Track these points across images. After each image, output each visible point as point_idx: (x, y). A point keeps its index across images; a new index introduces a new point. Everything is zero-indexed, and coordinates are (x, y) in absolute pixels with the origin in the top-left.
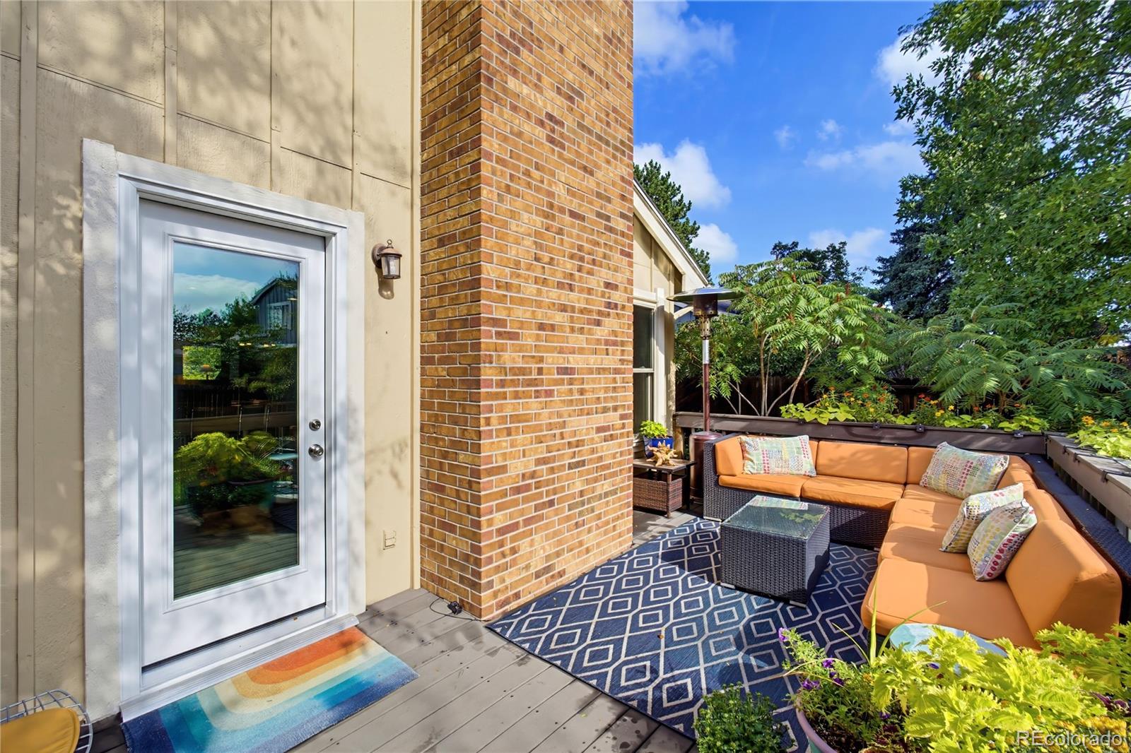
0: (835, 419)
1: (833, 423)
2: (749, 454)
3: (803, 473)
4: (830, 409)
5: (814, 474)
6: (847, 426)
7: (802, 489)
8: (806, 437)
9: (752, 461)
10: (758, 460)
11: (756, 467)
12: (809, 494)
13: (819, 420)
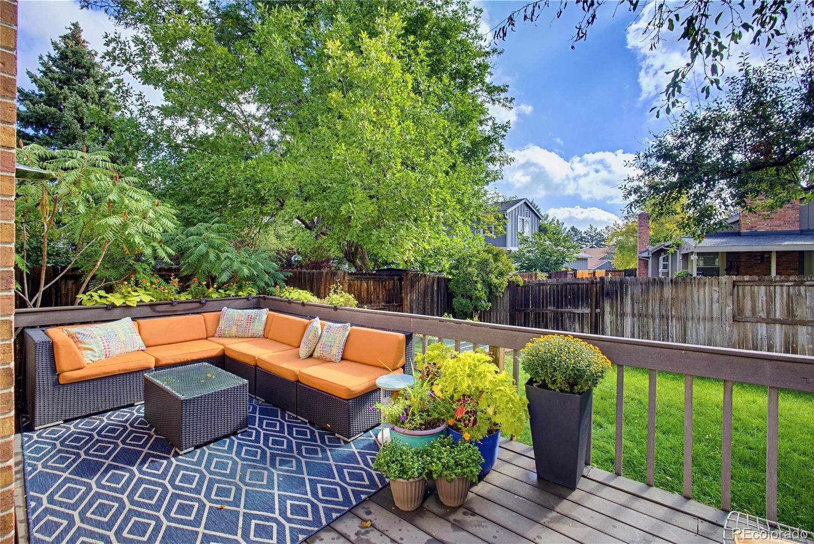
0: (141, 301)
1: (141, 304)
2: (84, 343)
3: (137, 349)
4: (134, 293)
5: (144, 348)
6: (152, 305)
7: (157, 360)
8: (129, 319)
9: (91, 350)
10: (98, 347)
11: (97, 354)
12: (163, 362)
13: (128, 303)
